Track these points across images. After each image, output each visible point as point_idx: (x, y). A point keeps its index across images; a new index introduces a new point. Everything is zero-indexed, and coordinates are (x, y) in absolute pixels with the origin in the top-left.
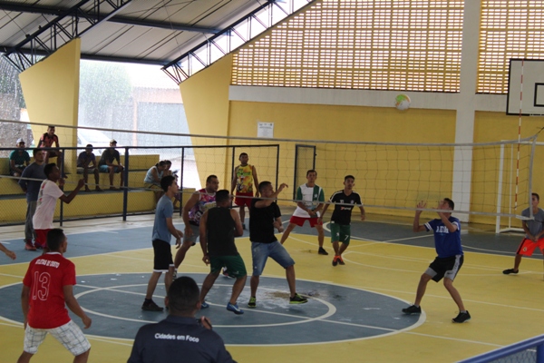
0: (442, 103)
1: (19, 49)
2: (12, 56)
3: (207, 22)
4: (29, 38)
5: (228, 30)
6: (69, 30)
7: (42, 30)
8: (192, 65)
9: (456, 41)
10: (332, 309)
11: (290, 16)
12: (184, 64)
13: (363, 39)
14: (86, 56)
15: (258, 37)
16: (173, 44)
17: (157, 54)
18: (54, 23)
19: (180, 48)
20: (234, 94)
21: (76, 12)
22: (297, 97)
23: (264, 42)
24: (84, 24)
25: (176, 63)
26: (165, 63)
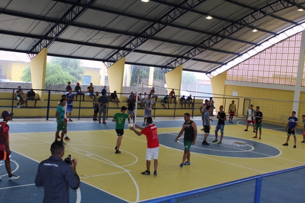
0: (290, 89)
1: (165, 67)
2: (163, 69)
3: (220, 61)
4: (168, 64)
5: (226, 64)
6: (180, 62)
7: (172, 62)
8: (215, 74)
9: (296, 70)
10: (253, 148)
11: (245, 60)
12: (212, 73)
13: (267, 68)
14: (184, 70)
15: (234, 66)
16: (209, 67)
17: (205, 70)
18: (176, 60)
19: (211, 68)
20: (226, 83)
21: (182, 57)
22: (245, 85)
23: (236, 68)
24: (184, 60)
25: (210, 73)
26: (207, 73)
